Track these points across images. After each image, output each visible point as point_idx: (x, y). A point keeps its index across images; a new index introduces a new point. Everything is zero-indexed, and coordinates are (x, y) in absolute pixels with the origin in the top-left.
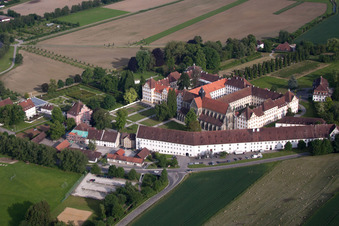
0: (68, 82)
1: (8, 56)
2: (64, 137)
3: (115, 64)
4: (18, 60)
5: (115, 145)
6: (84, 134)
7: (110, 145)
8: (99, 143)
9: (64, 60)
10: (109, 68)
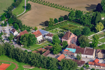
0: (60, 19)
1: (21, 5)
2: (61, 52)
3: (88, 8)
4: (28, 7)
5: (93, 57)
6: (74, 50)
7: (89, 56)
8: (83, 56)
9: (56, 7)
10: (84, 11)
